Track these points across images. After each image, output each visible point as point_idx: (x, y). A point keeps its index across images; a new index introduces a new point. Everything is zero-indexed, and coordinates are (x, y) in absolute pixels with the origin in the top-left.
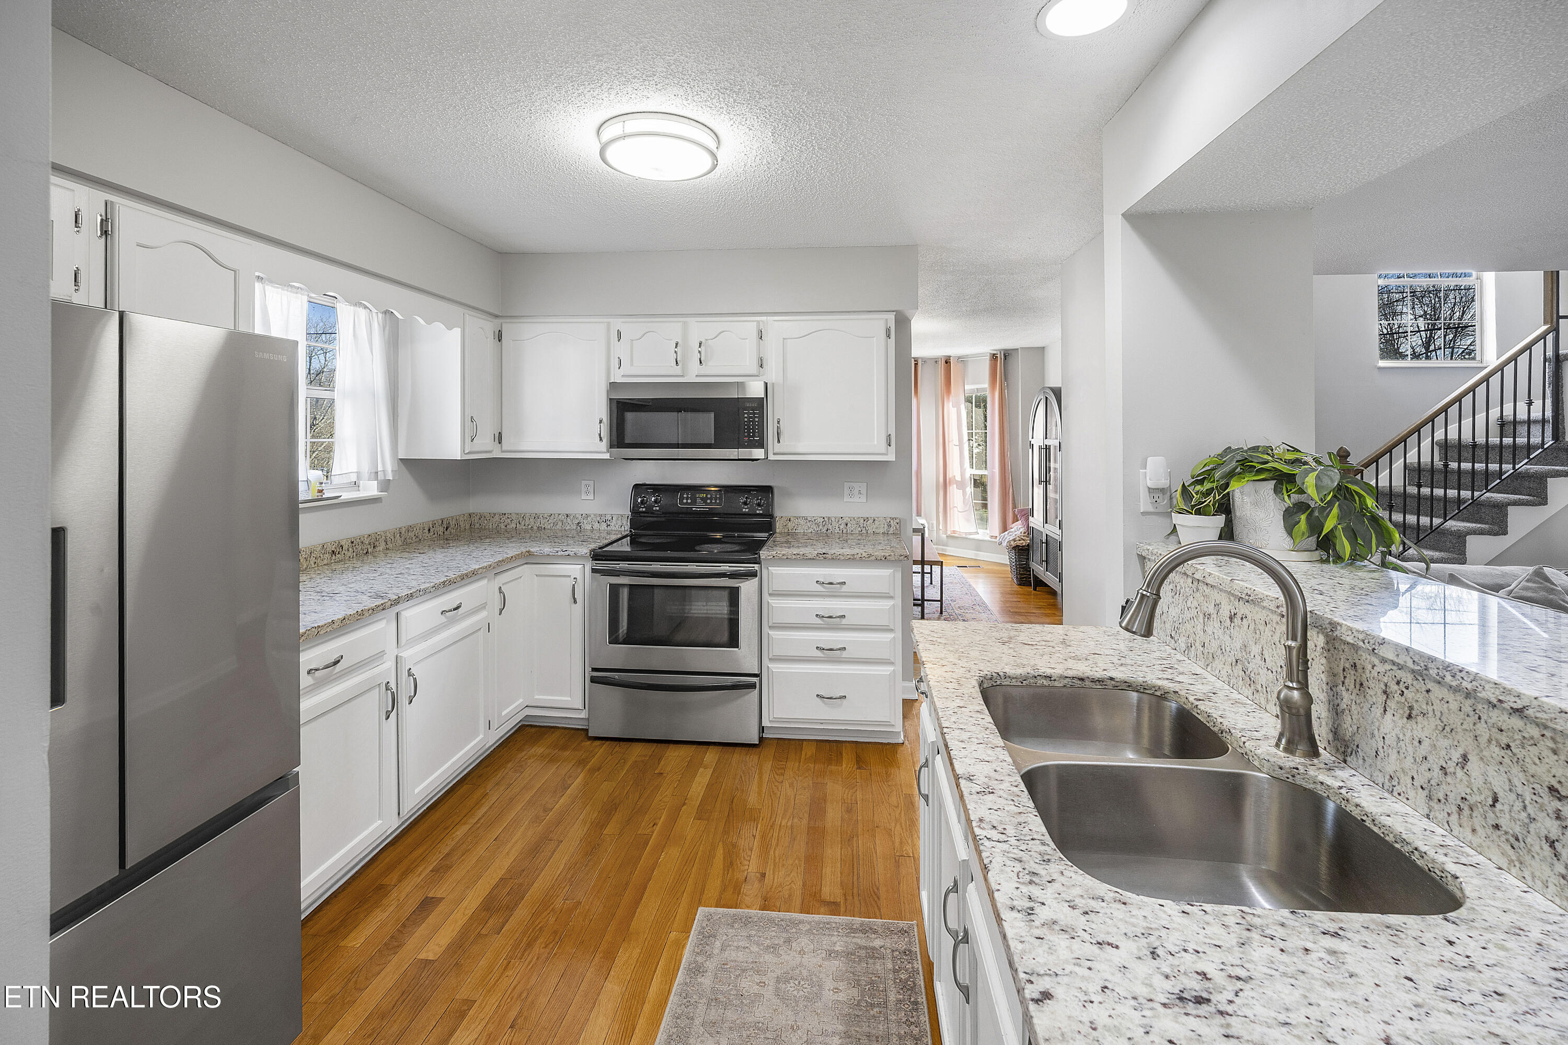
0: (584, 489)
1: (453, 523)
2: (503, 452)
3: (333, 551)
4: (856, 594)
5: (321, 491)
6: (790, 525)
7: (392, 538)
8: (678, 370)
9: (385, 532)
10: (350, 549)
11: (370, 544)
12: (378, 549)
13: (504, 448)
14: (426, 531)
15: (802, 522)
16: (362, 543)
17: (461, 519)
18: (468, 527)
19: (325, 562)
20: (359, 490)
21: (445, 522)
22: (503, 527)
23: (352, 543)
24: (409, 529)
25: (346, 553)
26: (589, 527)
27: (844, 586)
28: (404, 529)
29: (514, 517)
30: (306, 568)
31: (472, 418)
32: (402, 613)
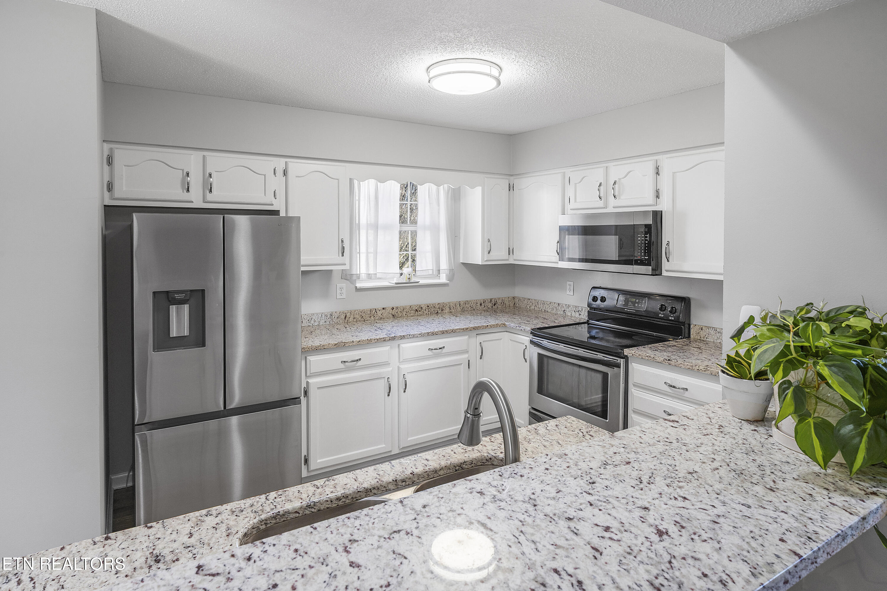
0: (568, 287)
1: (499, 302)
2: (515, 260)
3: (417, 310)
4: (695, 401)
5: (409, 279)
6: (702, 334)
7: (454, 306)
8: (601, 204)
9: (449, 303)
10: (427, 310)
11: (439, 308)
12: (444, 312)
13: (515, 258)
14: (479, 304)
15: (712, 332)
16: (434, 307)
17: (506, 300)
18: (512, 305)
19: (412, 315)
20: (440, 279)
21: (493, 301)
22: (529, 308)
23: (428, 306)
24: (466, 303)
25: (424, 311)
26: (569, 314)
27: (687, 392)
28: (462, 302)
29: (534, 302)
30: (401, 317)
31: (489, 239)
32: (401, 345)
